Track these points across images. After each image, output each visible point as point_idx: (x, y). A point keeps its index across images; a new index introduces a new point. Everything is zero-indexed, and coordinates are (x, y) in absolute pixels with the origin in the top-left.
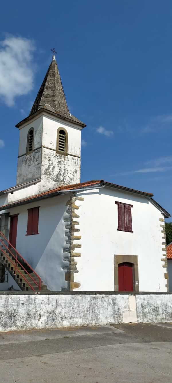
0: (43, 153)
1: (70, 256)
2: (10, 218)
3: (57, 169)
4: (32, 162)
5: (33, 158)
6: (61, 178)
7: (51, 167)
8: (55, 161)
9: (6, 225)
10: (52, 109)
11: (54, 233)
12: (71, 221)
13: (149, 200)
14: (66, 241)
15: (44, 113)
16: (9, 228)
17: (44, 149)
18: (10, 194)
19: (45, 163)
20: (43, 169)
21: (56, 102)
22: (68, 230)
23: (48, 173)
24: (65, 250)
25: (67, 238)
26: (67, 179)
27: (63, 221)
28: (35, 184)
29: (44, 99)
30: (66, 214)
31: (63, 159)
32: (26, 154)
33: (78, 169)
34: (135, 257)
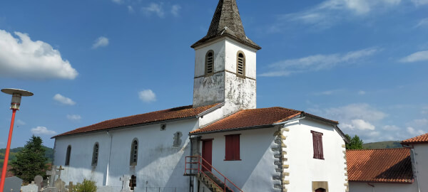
0: (226, 76)
1: (282, 184)
2: (201, 143)
3: (237, 92)
4: (213, 85)
5: (213, 81)
6: (241, 101)
7: (233, 90)
8: (235, 84)
9: (198, 149)
10: (232, 33)
11: (261, 161)
12: (281, 150)
13: (334, 127)
14: (276, 170)
15: (227, 38)
16: (201, 151)
17: (226, 72)
18: (200, 118)
19: (227, 86)
20: (226, 92)
21: (235, 26)
22: (278, 159)
23: (230, 97)
24: (275, 177)
25: (277, 167)
26: (246, 102)
27: (271, 150)
28: (220, 107)
29: (223, 21)
30: (274, 144)
31: (242, 82)
32: (205, 76)
33: (254, 92)
34: (326, 183)
